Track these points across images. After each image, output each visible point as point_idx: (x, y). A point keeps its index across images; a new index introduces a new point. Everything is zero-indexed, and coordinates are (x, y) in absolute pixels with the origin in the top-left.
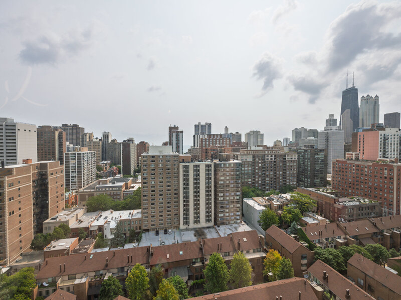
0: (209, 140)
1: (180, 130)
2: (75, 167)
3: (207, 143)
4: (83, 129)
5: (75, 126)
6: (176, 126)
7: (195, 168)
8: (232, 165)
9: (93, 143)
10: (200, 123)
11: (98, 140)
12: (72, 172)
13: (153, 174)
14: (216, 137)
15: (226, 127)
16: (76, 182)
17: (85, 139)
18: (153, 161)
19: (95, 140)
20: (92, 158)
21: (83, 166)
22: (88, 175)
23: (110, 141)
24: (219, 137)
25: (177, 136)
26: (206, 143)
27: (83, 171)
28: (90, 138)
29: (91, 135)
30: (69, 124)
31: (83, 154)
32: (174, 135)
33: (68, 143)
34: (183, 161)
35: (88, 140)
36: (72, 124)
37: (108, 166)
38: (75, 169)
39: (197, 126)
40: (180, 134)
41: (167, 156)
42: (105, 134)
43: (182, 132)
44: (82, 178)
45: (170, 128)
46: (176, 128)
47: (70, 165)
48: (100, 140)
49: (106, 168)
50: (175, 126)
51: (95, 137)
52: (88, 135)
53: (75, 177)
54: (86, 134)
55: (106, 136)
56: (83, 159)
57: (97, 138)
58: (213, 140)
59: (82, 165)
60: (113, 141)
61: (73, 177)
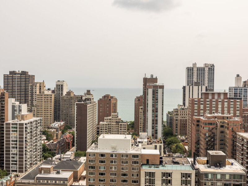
0: (205, 101)
1: (159, 83)
2: (17, 141)
3: (202, 107)
4: (33, 77)
5: (24, 73)
6: (154, 77)
7: (164, 178)
8: (227, 177)
9: (44, 96)
10: (195, 64)
11: (50, 93)
12: (13, 148)
13: (102, 181)
14: (216, 97)
15: (238, 76)
16: (16, 161)
17: (34, 91)
18: (102, 162)
19: (46, 92)
20: (37, 127)
21: (26, 141)
22: (31, 151)
23: (65, 93)
24: (222, 97)
25: (155, 93)
26: (199, 107)
27: (26, 147)
28: (40, 89)
29: (42, 86)
30: (17, 71)
31: (26, 124)
32: (150, 91)
33: (13, 100)
34: (148, 163)
35: (38, 93)
36: (20, 71)
37: (60, 132)
38: (16, 144)
39: (190, 70)
40: (160, 91)
41: (122, 155)
42: (59, 83)
43: (162, 87)
44: (24, 156)
45: (146, 80)
46: (154, 80)
47: (11, 139)
48: (53, 92)
49: (57, 136)
50: (152, 76)
51: (47, 88)
52: (38, 85)
53: (17, 154)
54: (37, 83)
55: (60, 87)
56: (26, 131)
57: (49, 89)
58: (211, 101)
59: (24, 140)
60: (69, 93)
61: (14, 154)
